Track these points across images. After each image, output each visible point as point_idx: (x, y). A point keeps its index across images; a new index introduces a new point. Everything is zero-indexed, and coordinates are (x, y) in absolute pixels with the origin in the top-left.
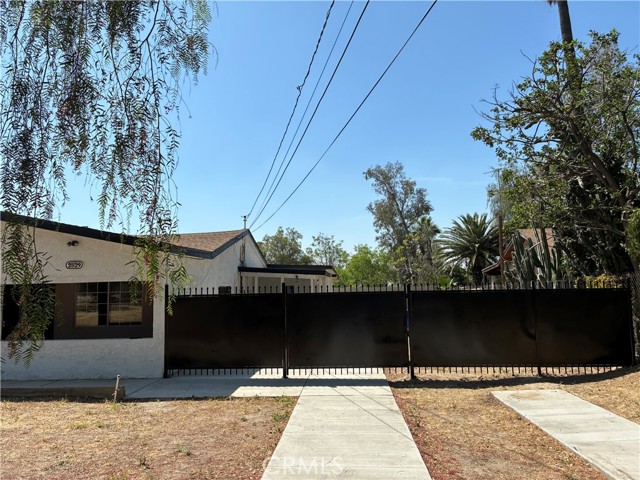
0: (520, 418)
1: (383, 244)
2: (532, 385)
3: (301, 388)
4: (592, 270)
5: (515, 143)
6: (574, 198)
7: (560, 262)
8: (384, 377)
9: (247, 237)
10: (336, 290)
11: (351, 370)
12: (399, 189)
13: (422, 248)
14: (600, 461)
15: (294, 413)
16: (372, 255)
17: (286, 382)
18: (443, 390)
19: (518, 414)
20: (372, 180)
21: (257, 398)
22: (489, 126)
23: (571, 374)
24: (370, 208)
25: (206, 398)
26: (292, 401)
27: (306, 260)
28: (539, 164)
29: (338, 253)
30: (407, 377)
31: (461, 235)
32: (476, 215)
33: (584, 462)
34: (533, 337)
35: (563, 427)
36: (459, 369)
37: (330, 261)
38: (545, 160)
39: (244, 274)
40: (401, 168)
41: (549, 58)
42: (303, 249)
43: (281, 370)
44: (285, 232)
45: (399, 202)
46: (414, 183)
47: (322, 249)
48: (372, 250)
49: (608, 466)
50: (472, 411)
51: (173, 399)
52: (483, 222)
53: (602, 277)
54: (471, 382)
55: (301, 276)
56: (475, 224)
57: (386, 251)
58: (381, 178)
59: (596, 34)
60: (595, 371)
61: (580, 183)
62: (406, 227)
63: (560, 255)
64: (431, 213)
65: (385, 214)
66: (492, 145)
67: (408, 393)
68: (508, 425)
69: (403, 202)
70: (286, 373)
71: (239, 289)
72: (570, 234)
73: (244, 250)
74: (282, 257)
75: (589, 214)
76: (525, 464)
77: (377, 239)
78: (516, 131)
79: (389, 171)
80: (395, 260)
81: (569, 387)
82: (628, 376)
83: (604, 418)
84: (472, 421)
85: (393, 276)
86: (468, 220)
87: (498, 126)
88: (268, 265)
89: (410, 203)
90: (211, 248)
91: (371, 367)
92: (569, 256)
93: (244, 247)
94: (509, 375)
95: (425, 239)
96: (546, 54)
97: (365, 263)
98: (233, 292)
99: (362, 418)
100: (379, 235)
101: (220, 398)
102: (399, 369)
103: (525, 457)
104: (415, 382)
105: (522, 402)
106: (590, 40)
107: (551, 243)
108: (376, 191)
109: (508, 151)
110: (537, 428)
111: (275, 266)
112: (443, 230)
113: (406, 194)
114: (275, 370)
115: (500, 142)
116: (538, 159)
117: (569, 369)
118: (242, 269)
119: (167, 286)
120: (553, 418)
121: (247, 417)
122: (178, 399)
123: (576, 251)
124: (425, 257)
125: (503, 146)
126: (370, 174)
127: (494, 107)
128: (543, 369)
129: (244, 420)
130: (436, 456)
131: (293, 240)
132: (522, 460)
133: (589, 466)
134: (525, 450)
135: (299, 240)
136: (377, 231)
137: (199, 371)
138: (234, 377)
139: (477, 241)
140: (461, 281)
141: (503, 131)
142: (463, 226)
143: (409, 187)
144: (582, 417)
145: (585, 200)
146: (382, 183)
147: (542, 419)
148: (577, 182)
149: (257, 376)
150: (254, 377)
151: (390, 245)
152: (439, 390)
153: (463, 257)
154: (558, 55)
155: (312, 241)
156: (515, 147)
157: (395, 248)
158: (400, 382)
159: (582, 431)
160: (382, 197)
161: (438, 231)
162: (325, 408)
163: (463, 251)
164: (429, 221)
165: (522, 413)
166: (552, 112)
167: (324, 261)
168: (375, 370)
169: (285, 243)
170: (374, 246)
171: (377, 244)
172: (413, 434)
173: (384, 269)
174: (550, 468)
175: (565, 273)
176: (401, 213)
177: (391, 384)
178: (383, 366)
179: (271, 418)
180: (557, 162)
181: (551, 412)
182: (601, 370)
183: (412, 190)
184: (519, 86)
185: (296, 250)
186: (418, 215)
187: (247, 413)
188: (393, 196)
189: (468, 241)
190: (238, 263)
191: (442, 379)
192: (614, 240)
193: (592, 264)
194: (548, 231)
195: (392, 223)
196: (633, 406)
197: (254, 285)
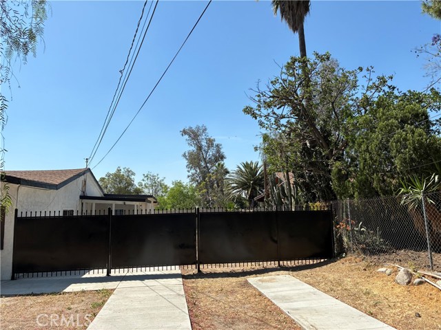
0: (260, 295)
1: (193, 180)
2: (274, 273)
3: (119, 282)
4: (314, 199)
5: (270, 118)
6: (304, 154)
7: (297, 194)
8: (179, 272)
9: (88, 174)
10: (157, 212)
11: (156, 268)
12: (204, 143)
13: (218, 184)
14: (302, 320)
15: (109, 301)
16: (184, 188)
17: (108, 278)
18: (217, 279)
19: (260, 292)
20: (187, 137)
21: (83, 292)
22: (254, 106)
23: (297, 264)
24: (184, 155)
25: (42, 294)
26: (109, 293)
27: (138, 191)
28: (284, 132)
29: (161, 186)
30: (196, 271)
31: (242, 175)
32: (252, 163)
33: (292, 322)
34: (276, 242)
35: (285, 299)
36: (230, 264)
37: (155, 192)
38: (287, 130)
39: (85, 201)
40: (205, 129)
41: (290, 66)
42: (136, 183)
43: (105, 271)
44: (122, 170)
45: (204, 152)
46: (214, 140)
47: (150, 183)
48: (184, 184)
49: (306, 323)
50: (232, 292)
51: (16, 296)
52: (256, 167)
53: (318, 203)
54: (237, 273)
55: (127, 203)
56: (251, 168)
57: (194, 185)
58: (192, 136)
59: (317, 54)
60: (311, 262)
61: (308, 144)
62: (208, 169)
63: (297, 190)
64: (225, 160)
65: (194, 160)
66: (256, 118)
67: (193, 282)
68: (252, 300)
69: (207, 152)
70: (109, 272)
71: (80, 212)
72: (302, 176)
73: (85, 184)
74: (120, 189)
75: (312, 164)
76: (257, 324)
77: (189, 177)
78: (270, 110)
79: (198, 131)
80: (200, 191)
81: (295, 273)
82: (329, 265)
83: (310, 292)
84: (231, 298)
85: (199, 202)
86: (247, 166)
87: (259, 106)
88: (105, 195)
89: (211, 153)
90: (57, 181)
91: (171, 265)
92: (302, 190)
93: (85, 182)
94: (261, 267)
95: (220, 177)
96: (288, 63)
97: (179, 193)
98: (75, 214)
99: (158, 301)
100: (190, 174)
101: (54, 293)
102: (190, 266)
103: (258, 319)
104: (200, 275)
105: (264, 284)
106: (314, 57)
107: (292, 181)
108: (189, 144)
109: (266, 122)
110: (269, 300)
111: (114, 195)
112: (231, 172)
113: (208, 147)
114: (100, 271)
115: (261, 116)
116: (283, 129)
117: (296, 262)
118: (83, 197)
119: (16, 210)
120: (280, 293)
121: (72, 306)
122: (20, 295)
123: (305, 187)
124: (219, 189)
125: (263, 119)
126: (184, 132)
127: (258, 94)
128: (281, 262)
129: (69, 309)
130: (202, 324)
131: (128, 176)
132: (255, 322)
133: (295, 324)
134: (259, 315)
135: (132, 177)
136: (189, 171)
137: (40, 274)
138: (68, 277)
139: (253, 180)
140: (242, 206)
141: (262, 109)
142: (243, 169)
143: (210, 142)
144: (297, 292)
145: (310, 156)
146: (193, 139)
147: (273, 294)
148: (306, 144)
149: (87, 276)
150: (84, 276)
151: (197, 181)
152: (215, 279)
153: (243, 189)
154: (296, 64)
155: (143, 177)
156: (269, 121)
157: (200, 183)
158: (190, 275)
159: (295, 301)
160: (193, 148)
161: (228, 172)
162: (132, 296)
163: (243, 186)
164: (222, 165)
165: (262, 291)
166: (291, 100)
167: (151, 192)
168: (173, 267)
169: (121, 179)
170: (186, 182)
171: (188, 180)
172: (189, 310)
173: (192, 197)
174: (271, 326)
175: (300, 200)
176: (205, 159)
177: (184, 277)
178: (179, 265)
179: (91, 306)
180: (295, 131)
181: (279, 289)
182: (315, 262)
183: (212, 144)
184: (272, 82)
185: (130, 184)
186: (216, 161)
187: (72, 303)
188: (200, 148)
189: (246, 179)
190: (80, 193)
191: (218, 272)
192: (326, 181)
193: (314, 194)
194: (290, 174)
195: (199, 166)
196: (329, 284)
197: (92, 209)
